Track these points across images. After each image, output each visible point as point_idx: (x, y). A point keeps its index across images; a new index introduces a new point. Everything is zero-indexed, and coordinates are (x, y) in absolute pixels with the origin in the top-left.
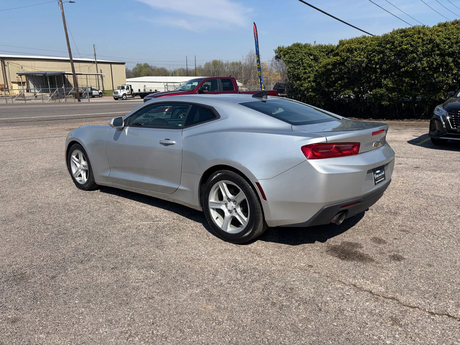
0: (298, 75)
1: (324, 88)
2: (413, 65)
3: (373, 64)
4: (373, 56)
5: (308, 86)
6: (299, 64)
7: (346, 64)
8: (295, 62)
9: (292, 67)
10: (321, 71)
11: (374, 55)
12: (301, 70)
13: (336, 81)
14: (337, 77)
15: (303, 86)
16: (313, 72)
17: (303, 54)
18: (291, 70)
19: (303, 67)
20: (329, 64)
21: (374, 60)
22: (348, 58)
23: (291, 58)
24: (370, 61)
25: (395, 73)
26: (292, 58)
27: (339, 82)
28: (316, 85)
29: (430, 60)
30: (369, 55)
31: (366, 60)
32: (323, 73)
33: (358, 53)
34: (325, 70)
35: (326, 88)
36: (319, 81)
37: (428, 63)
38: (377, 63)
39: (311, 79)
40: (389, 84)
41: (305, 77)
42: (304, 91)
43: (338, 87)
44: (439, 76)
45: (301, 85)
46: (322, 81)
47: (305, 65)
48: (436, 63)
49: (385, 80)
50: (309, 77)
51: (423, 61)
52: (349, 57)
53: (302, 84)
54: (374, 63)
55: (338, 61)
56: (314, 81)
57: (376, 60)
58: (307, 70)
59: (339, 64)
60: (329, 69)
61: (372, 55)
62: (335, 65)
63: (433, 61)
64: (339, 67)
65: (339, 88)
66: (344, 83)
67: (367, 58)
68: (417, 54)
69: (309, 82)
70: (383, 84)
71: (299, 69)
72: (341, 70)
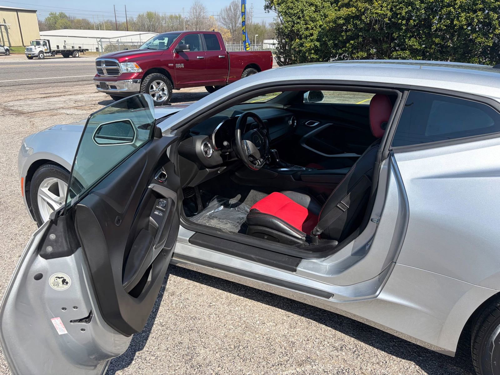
0: (298, 30)
1: (331, 49)
2: (448, 22)
3: (399, 19)
4: (399, 9)
5: (310, 46)
6: (299, 18)
7: (363, 17)
8: (294, 15)
9: (290, 21)
10: (329, 27)
11: (401, 7)
12: (301, 26)
13: (348, 41)
14: (349, 36)
15: (304, 46)
16: (316, 28)
17: (303, 4)
18: (289, 24)
19: (304, 20)
20: (340, 18)
21: (401, 14)
22: (366, 9)
23: (288, 8)
24: (395, 15)
25: (423, 31)
26: (291, 9)
27: (352, 42)
28: (321, 45)
29: (469, 17)
30: (394, 6)
31: (389, 14)
32: (331, 30)
33: (379, 4)
34: (334, 25)
35: (333, 49)
36: (326, 40)
37: (467, 20)
38: (403, 18)
39: (315, 37)
40: (414, 46)
41: (307, 35)
42: (305, 53)
43: (349, 48)
44: (477, 37)
45: (302, 45)
46: (330, 40)
47: (307, 18)
48: (478, 20)
49: (410, 40)
50: (312, 35)
51: (461, 17)
52: (368, 9)
53: (303, 43)
54: (400, 17)
55: (353, 14)
56: (318, 40)
57: (404, 14)
58: (309, 25)
59: (353, 18)
60: (340, 24)
61: (398, 7)
62: (347, 19)
63: (474, 17)
64: (353, 22)
65: (350, 50)
66: (358, 43)
67: (391, 10)
68: (455, 8)
69: (312, 41)
70: (407, 44)
71: (298, 23)
72: (355, 25)
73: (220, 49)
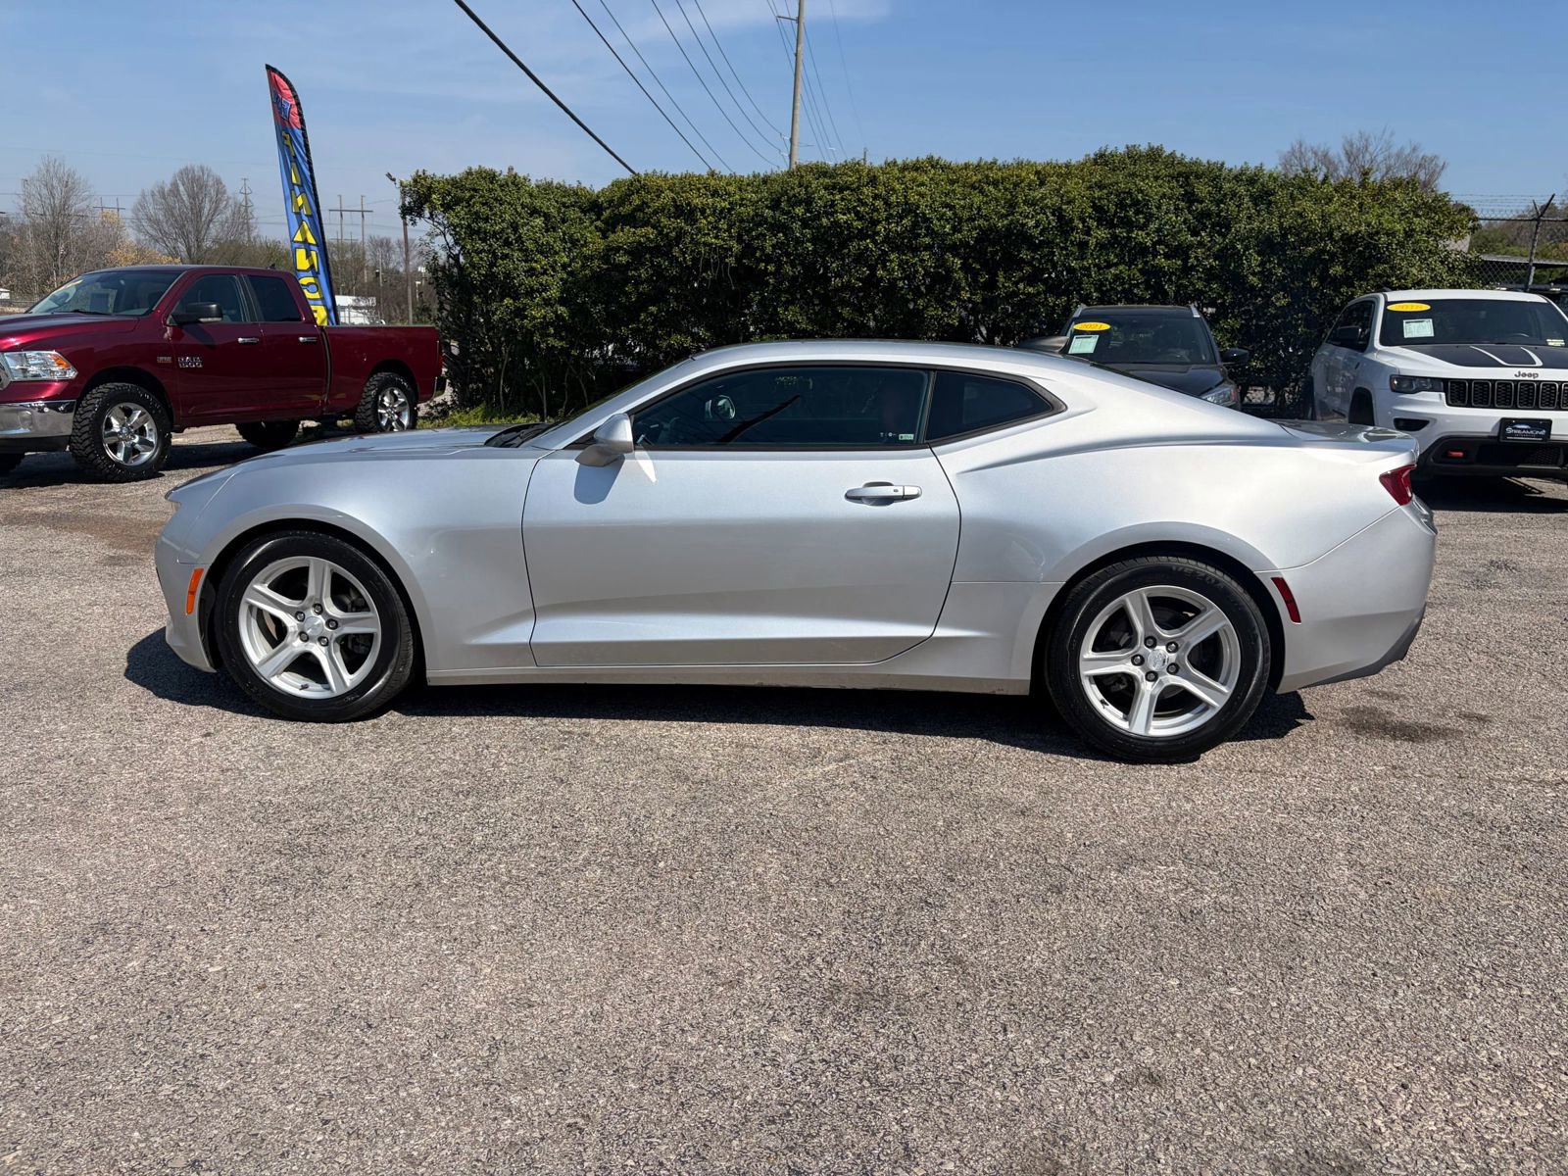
0: (507, 275)
1: (599, 325)
2: (865, 272)
3: (759, 260)
4: (757, 237)
5: (545, 317)
6: (507, 243)
7: (676, 252)
8: (494, 234)
9: (483, 251)
10: (592, 270)
11: (761, 234)
12: (514, 264)
13: (644, 302)
14: (644, 294)
15: (526, 317)
16: (554, 270)
17: (516, 209)
18: (481, 259)
19: (520, 250)
20: (618, 249)
21: (763, 249)
22: (681, 234)
23: (477, 217)
24: (748, 250)
25: (813, 290)
26: (483, 219)
27: (653, 309)
28: (572, 315)
29: (907, 262)
30: (746, 231)
31: (736, 247)
32: (597, 277)
33: (709, 223)
34: (605, 267)
35: (606, 327)
36: (584, 303)
37: (904, 269)
38: (768, 259)
39: (554, 292)
40: (799, 323)
41: (532, 288)
42: (532, 334)
43: (646, 324)
44: (927, 307)
45: (519, 313)
46: (595, 304)
47: (529, 245)
48: (923, 269)
49: (786, 309)
50: (545, 288)
51: (891, 261)
52: (686, 233)
53: (524, 309)
54: (761, 256)
55: (651, 241)
56: (562, 301)
57: (769, 250)
58: (536, 262)
59: (649, 250)
60: (620, 265)
61: (754, 233)
62: (637, 252)
63: (916, 263)
64: (652, 262)
65: (651, 328)
66: (667, 312)
67: (740, 239)
68: (875, 242)
69: (547, 302)
70: (781, 320)
71: (505, 257)
72: (658, 271)
73: (300, 319)
